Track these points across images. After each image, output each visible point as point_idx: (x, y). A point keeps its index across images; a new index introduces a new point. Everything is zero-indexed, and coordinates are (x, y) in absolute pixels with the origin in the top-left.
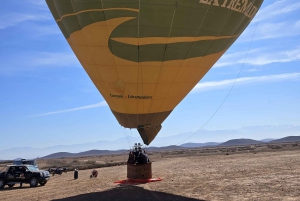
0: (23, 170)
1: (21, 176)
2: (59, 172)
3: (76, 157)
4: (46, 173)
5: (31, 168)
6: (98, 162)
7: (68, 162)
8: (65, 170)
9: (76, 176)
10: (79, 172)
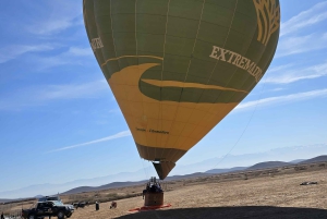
0: (50, 205)
1: (50, 210)
2: (82, 206)
3: (98, 191)
4: (70, 206)
5: (56, 204)
6: (120, 194)
7: (90, 196)
8: (87, 204)
9: (97, 208)
10: (100, 205)
